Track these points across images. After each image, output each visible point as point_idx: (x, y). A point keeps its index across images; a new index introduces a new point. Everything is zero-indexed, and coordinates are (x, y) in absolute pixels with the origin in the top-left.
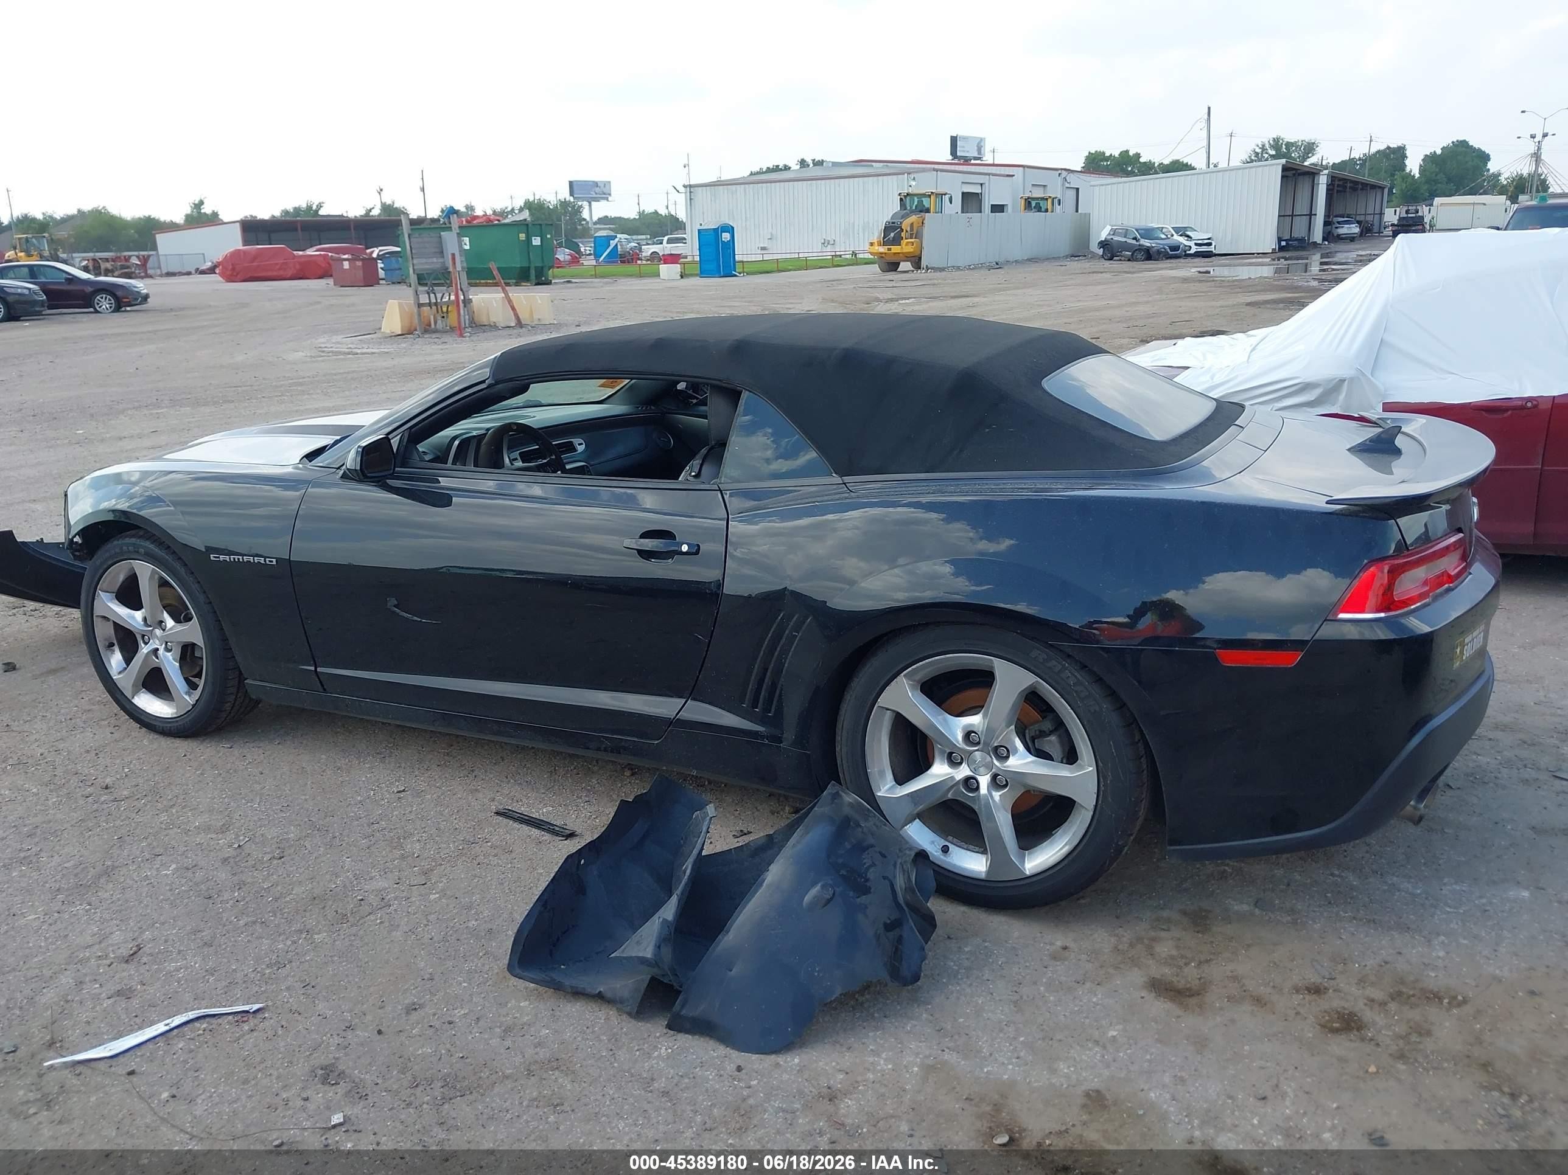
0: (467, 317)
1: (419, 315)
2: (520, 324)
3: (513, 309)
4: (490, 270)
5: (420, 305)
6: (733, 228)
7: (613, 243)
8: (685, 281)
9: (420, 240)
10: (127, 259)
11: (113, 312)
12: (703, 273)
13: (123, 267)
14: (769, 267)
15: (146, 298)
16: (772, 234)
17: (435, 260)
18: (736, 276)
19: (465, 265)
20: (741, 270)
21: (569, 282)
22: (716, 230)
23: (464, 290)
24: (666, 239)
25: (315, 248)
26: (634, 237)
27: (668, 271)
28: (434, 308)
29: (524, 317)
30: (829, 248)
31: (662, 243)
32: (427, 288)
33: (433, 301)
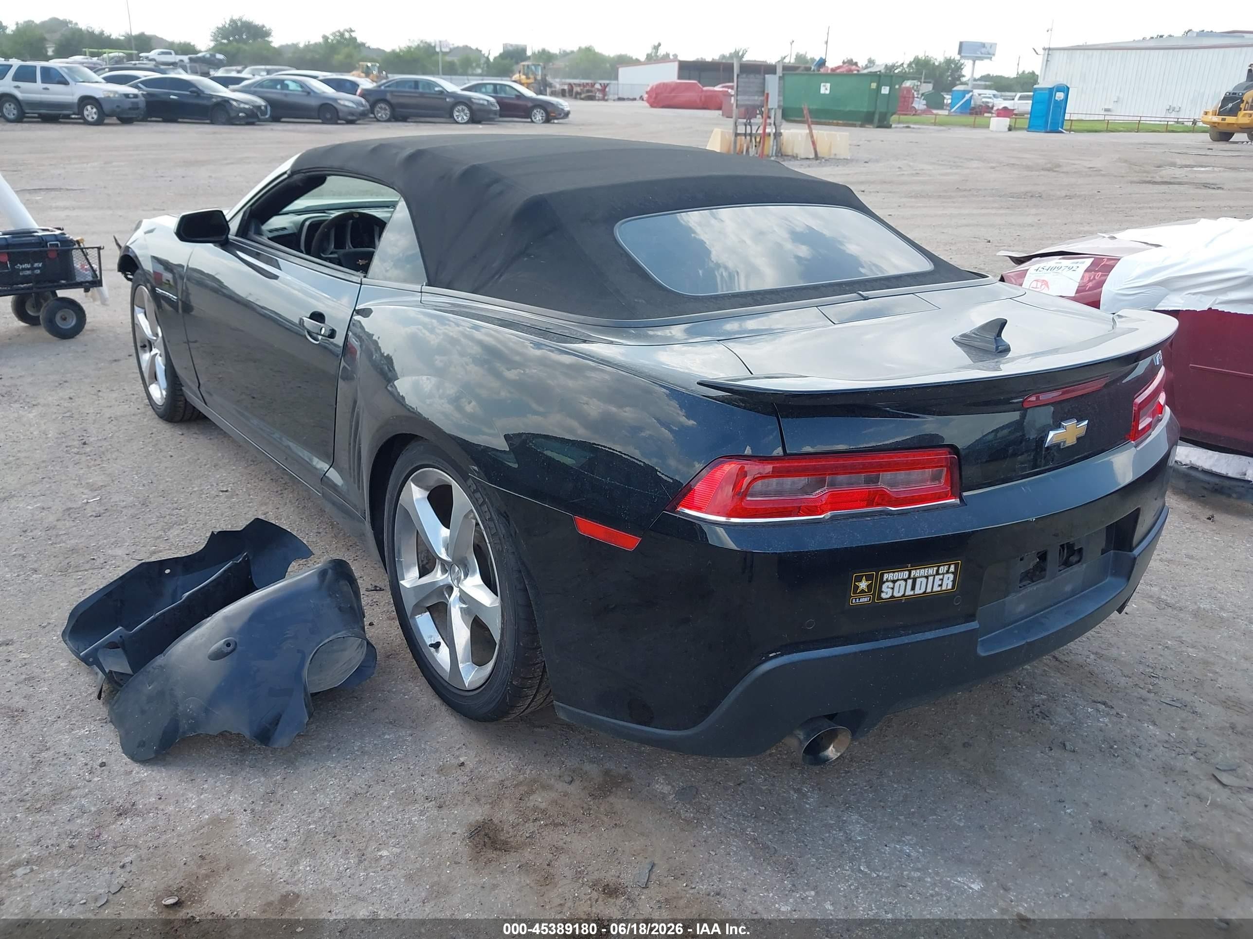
0: (775, 147)
1: (735, 143)
2: (817, 157)
3: (814, 143)
4: (802, 110)
5: (737, 135)
6: (1068, 88)
7: (967, 96)
8: (1013, 134)
9: (746, 80)
10: (593, 85)
11: (543, 123)
12: (1031, 128)
13: (588, 91)
14: (1098, 126)
15: (567, 114)
16: (1118, 98)
17: (756, 98)
18: (1062, 132)
19: (782, 103)
20: (1068, 128)
21: (908, 127)
22: (1050, 89)
23: (777, 124)
24: (1019, 95)
25: (720, 86)
26: (1003, 93)
27: (999, 124)
28: (748, 138)
29: (822, 150)
30: (1173, 115)
31: (1013, 99)
32: (745, 120)
33: (749, 131)
